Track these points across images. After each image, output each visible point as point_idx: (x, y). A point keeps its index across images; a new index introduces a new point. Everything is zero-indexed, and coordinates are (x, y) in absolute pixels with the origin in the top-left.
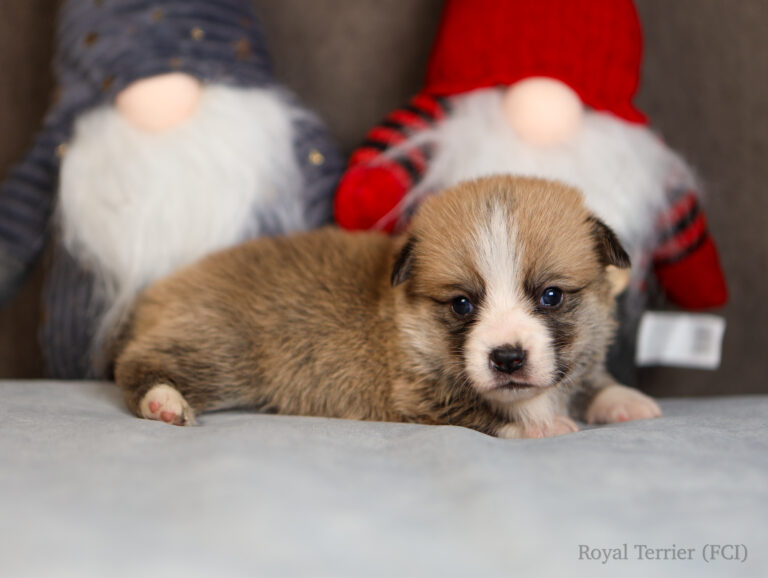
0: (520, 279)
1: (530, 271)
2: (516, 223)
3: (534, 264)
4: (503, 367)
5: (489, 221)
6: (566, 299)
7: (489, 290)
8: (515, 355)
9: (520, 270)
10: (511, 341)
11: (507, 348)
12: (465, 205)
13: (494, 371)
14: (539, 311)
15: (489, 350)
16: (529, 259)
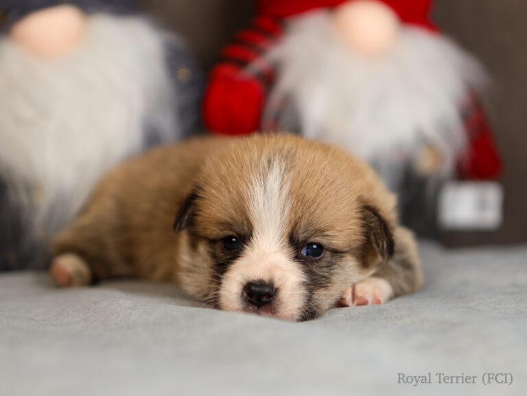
0: (287, 230)
1: (296, 224)
2: (289, 182)
3: (300, 218)
4: (254, 300)
5: (265, 176)
6: (327, 256)
7: (255, 233)
8: (267, 290)
9: (287, 222)
10: (266, 278)
11: (261, 283)
12: (247, 158)
13: (245, 301)
14: (297, 258)
15: (245, 282)
16: (296, 214)
